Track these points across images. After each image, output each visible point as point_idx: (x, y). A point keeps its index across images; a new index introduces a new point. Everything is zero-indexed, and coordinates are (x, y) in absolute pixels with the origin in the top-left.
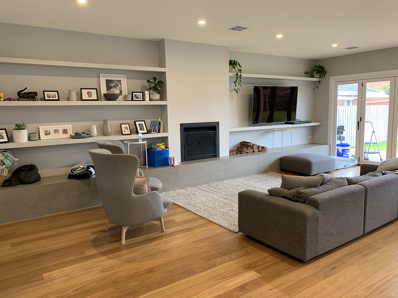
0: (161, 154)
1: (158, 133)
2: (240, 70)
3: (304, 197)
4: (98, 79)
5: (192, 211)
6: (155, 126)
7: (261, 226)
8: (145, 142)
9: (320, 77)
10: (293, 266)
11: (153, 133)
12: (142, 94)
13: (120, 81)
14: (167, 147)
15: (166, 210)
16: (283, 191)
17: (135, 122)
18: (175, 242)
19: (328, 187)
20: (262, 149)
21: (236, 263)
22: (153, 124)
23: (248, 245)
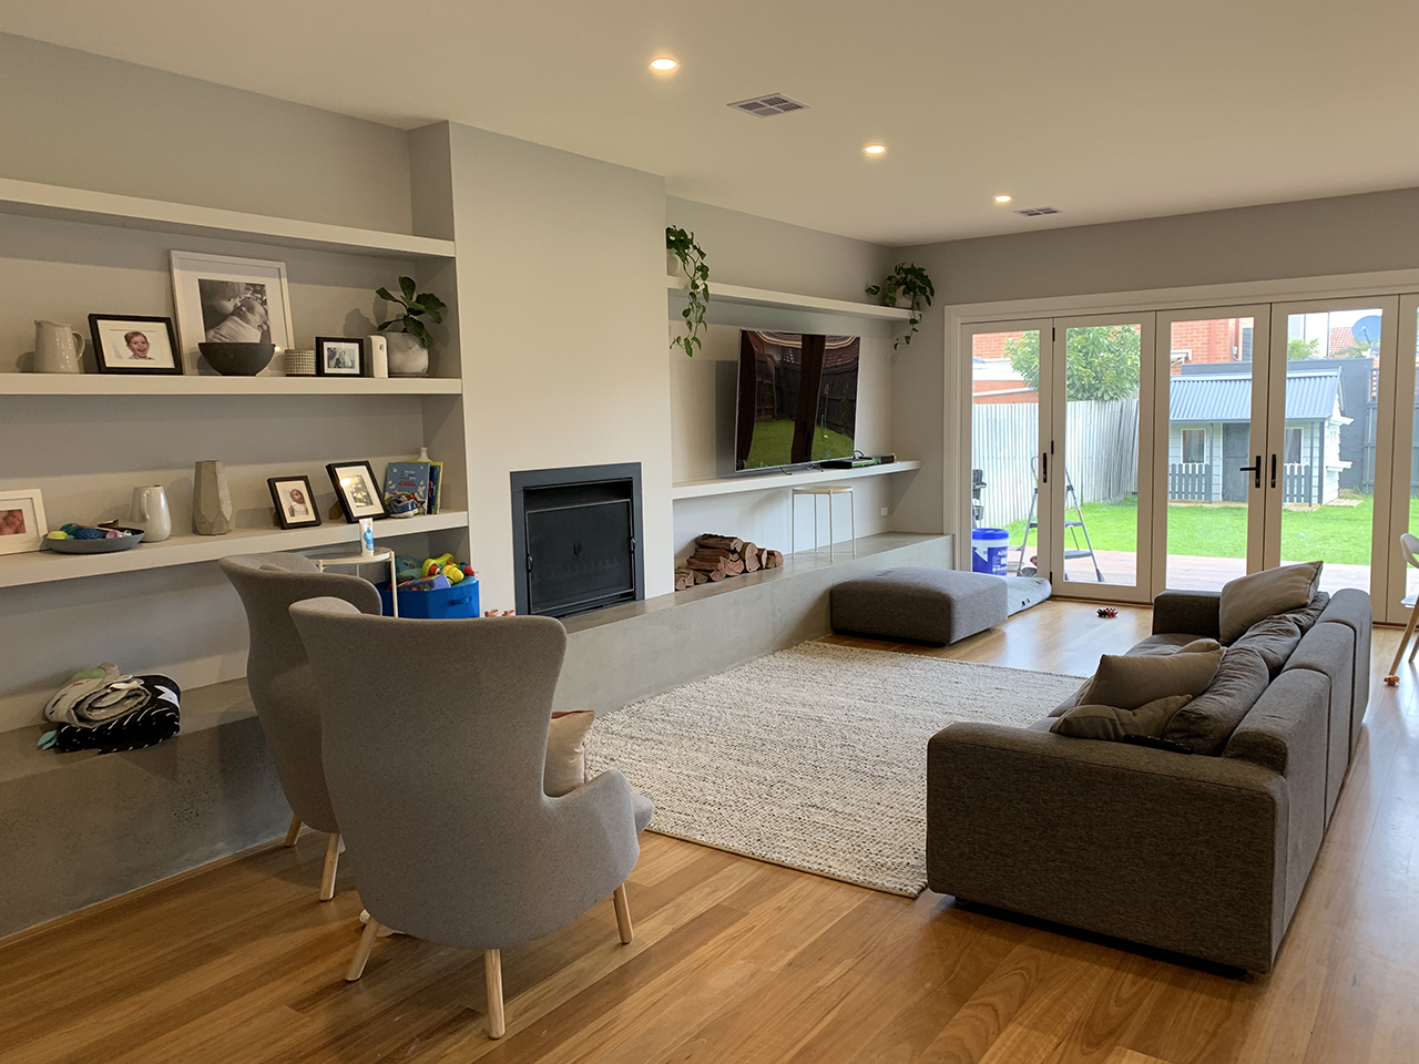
0: (453, 603)
1: (429, 512)
2: (703, 270)
3: (1212, 732)
4: (165, 274)
6: (413, 484)
8: (389, 555)
9: (916, 307)
11: (408, 514)
12: (357, 346)
13: (259, 289)
14: (468, 573)
17: (330, 469)
20: (768, 558)
21: (1035, 1027)
22: (399, 476)
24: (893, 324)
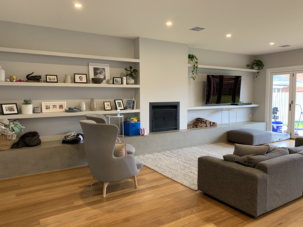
0: (134, 126)
1: (133, 109)
2: (197, 62)
3: (254, 162)
4: (88, 67)
5: (159, 172)
6: (130, 104)
7: (217, 186)
8: (122, 116)
9: (259, 69)
10: (246, 221)
11: (129, 109)
12: (121, 79)
13: (104, 69)
14: (139, 121)
15: (139, 170)
16: (236, 157)
17: (115, 101)
18: (146, 197)
19: (273, 155)
20: (213, 124)
21: (197, 216)
22: (128, 102)
23: (206, 201)
24: (254, 73)
